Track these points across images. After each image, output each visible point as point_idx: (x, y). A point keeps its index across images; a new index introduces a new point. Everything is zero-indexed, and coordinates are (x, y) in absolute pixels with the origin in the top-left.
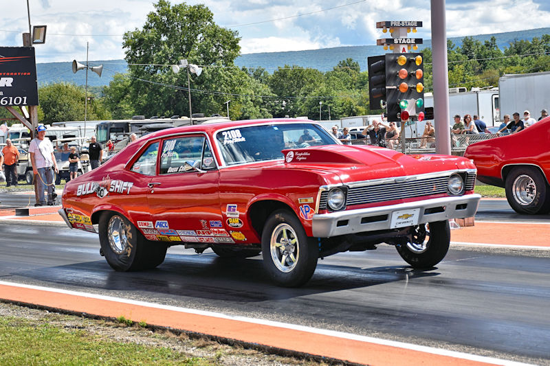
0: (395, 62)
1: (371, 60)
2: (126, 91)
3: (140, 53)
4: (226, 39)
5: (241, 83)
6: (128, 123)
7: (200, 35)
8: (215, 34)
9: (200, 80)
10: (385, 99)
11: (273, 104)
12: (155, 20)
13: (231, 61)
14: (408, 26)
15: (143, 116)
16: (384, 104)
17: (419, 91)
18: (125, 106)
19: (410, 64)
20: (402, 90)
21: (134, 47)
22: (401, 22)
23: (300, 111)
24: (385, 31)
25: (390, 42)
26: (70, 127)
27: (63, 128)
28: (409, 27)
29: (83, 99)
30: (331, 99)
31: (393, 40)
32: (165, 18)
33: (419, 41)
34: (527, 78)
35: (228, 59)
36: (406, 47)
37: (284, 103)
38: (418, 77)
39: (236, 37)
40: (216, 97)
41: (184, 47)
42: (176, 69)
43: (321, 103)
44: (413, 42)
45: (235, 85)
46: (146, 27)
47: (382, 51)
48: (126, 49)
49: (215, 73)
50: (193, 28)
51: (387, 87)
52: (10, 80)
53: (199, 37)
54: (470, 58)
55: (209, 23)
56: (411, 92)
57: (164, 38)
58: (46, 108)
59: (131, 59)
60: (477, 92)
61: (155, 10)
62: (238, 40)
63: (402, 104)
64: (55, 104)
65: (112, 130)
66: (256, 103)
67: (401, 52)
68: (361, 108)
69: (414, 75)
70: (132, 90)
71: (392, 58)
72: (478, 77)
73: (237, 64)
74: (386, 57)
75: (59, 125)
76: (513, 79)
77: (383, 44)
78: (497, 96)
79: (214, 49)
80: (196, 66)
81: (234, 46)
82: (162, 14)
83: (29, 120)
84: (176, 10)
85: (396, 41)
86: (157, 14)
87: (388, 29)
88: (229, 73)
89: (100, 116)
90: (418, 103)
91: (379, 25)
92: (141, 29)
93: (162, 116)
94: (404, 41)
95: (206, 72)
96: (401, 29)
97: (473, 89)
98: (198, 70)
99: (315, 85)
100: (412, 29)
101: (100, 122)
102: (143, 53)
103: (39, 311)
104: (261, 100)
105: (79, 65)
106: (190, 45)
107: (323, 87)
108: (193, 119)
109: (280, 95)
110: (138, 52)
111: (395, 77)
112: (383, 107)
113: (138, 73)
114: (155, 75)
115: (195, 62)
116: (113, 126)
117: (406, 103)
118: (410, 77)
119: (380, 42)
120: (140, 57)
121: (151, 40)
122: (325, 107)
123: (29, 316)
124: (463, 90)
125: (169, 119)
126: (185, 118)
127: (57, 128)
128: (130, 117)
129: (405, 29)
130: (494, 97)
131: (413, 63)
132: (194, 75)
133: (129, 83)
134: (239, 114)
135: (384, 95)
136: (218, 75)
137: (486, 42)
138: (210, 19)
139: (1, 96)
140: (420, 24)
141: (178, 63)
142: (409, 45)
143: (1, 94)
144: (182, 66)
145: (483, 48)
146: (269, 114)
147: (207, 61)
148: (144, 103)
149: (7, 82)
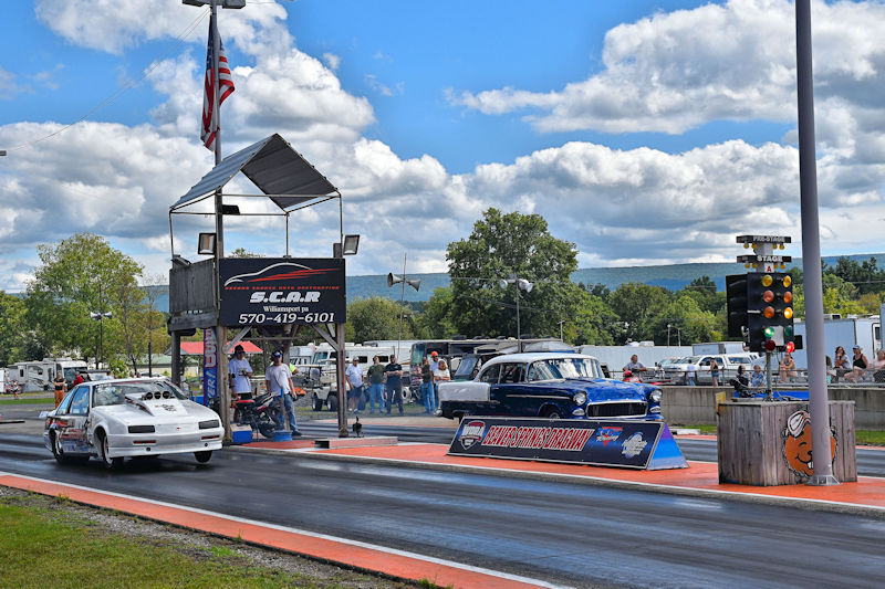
0: (758, 283)
1: (730, 279)
2: (447, 308)
3: (465, 266)
4: (561, 252)
5: (577, 301)
6: (447, 344)
7: (533, 247)
8: (549, 247)
9: (530, 297)
10: (746, 326)
11: (614, 326)
12: (483, 230)
13: (566, 277)
14: (774, 242)
15: (466, 336)
16: (745, 331)
17: (787, 317)
18: (446, 323)
19: (776, 285)
20: (768, 316)
21: (459, 259)
22: (765, 237)
23: (645, 335)
24: (746, 247)
25: (752, 259)
26: (384, 348)
27: (374, 347)
30: (681, 321)
31: (756, 257)
32: (494, 228)
33: (787, 259)
35: (563, 274)
36: (771, 265)
37: (627, 325)
38: (786, 301)
39: (573, 250)
40: (548, 316)
41: (514, 259)
42: (505, 283)
43: (669, 326)
44: (780, 260)
45: (570, 303)
46: (473, 238)
47: (743, 270)
48: (450, 262)
49: (547, 289)
50: (524, 239)
51: (749, 311)
53: (531, 250)
54: (846, 280)
55: (542, 234)
56: (777, 319)
57: (492, 250)
58: (357, 326)
59: (454, 272)
60: (854, 320)
61: (483, 219)
62: (574, 254)
63: (768, 331)
64: (366, 321)
66: (595, 324)
67: (766, 271)
68: (716, 333)
69: (782, 298)
70: (454, 306)
71: (756, 277)
72: (855, 303)
73: (573, 279)
74: (748, 276)
75: (371, 345)
77: (744, 262)
78: (878, 326)
79: (548, 263)
80: (526, 281)
81: (571, 259)
82: (492, 224)
83: (335, 339)
84: (506, 219)
85: (760, 259)
86: (486, 223)
87: (751, 244)
88: (564, 290)
89: (417, 335)
90: (786, 330)
91: (740, 239)
92: (467, 240)
93: (487, 336)
94: (769, 259)
95: (538, 288)
96: (766, 245)
97: (849, 316)
98: (528, 285)
99: (662, 306)
100: (778, 245)
101: (415, 342)
102: (467, 266)
103: (329, 567)
104: (600, 321)
105: (395, 278)
106: (522, 255)
107: (672, 308)
108: (521, 340)
109: (623, 315)
110: (462, 265)
111: (758, 301)
112: (744, 334)
113: (460, 288)
114: (482, 290)
117: (772, 330)
118: (777, 301)
119: (740, 259)
120: (464, 270)
121: (478, 252)
122: (674, 331)
123: (317, 574)
124: (838, 317)
125: (495, 340)
126: (513, 339)
127: (369, 348)
128: (450, 336)
129: (771, 245)
130: (875, 326)
131: (780, 284)
132: (524, 292)
133: (451, 299)
134: (575, 336)
135: (745, 320)
136: (553, 292)
137: (865, 263)
138: (544, 230)
139: (306, 313)
140: (788, 240)
141: (507, 278)
142: (775, 263)
143: (307, 309)
144: (510, 281)
145: (859, 271)
146: (610, 337)
147: (539, 276)
148: (467, 321)
149: (313, 296)
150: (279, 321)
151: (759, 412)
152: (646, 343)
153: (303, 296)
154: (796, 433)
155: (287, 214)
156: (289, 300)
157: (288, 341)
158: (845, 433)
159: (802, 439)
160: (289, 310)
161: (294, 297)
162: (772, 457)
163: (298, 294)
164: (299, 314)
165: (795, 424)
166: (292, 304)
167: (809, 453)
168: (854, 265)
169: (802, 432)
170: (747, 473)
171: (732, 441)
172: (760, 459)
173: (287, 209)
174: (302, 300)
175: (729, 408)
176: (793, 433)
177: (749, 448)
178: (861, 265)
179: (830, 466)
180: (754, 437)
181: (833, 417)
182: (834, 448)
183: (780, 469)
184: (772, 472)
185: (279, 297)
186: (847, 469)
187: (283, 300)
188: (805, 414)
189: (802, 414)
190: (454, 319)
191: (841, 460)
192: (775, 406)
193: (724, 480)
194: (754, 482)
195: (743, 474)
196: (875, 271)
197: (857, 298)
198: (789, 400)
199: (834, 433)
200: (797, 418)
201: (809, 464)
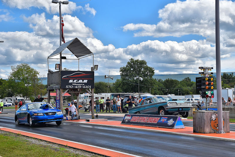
0: (204, 80)
1: (197, 78)
2: (120, 85)
3: (125, 73)
4: (150, 70)
6: (120, 94)
7: (143, 69)
8: (147, 69)
9: (142, 82)
10: (201, 91)
11: (164, 90)
12: (129, 64)
14: (209, 69)
15: (125, 92)
16: (201, 92)
17: (212, 88)
18: (119, 89)
19: (209, 80)
20: (207, 88)
21: (123, 72)
22: (206, 67)
23: (172, 92)
24: (201, 70)
25: (203, 73)
26: (103, 95)
27: (101, 95)
29: (107, 87)
30: (181, 89)
32: (132, 64)
33: (212, 73)
35: (151, 76)
37: (167, 90)
38: (212, 84)
39: (153, 70)
40: (146, 87)
41: (138, 72)
42: (135, 78)
43: (179, 90)
44: (210, 73)
45: (152, 84)
46: (127, 66)
48: (121, 72)
49: (146, 80)
50: (140, 66)
51: (202, 87)
52: (87, 81)
55: (145, 65)
56: (209, 89)
57: (132, 69)
58: (96, 89)
59: (122, 75)
60: (228, 89)
63: (207, 92)
64: (99, 88)
65: (115, 96)
66: (159, 89)
67: (206, 76)
68: (191, 92)
69: (211, 84)
70: (122, 84)
71: (204, 78)
72: (227, 85)
74: (202, 78)
79: (147, 73)
80: (141, 78)
81: (153, 72)
82: (132, 62)
83: (91, 93)
84: (136, 61)
85: (205, 73)
86: (130, 62)
88: (151, 80)
90: (212, 92)
91: (200, 68)
92: (125, 67)
93: (130, 92)
94: (207, 73)
95: (144, 80)
96: (206, 69)
97: (226, 88)
98: (142, 79)
99: (177, 85)
101: (112, 93)
105: (107, 77)
106: (140, 71)
107: (179, 85)
108: (140, 93)
109: (166, 87)
111: (204, 84)
113: (124, 79)
114: (129, 80)
116: (116, 95)
117: (208, 92)
118: (209, 84)
119: (200, 73)
120: (124, 75)
121: (128, 70)
122: (180, 92)
124: (223, 89)
125: (132, 93)
126: (137, 93)
127: (99, 95)
128: (120, 92)
130: (233, 91)
132: (140, 81)
133: (121, 82)
134: (153, 92)
135: (201, 89)
136: (148, 81)
137: (230, 74)
138: (146, 64)
139: (84, 86)
140: (212, 68)
142: (209, 74)
143: (84, 85)
144: (137, 78)
145: (229, 76)
146: (163, 93)
147: (144, 76)
148: (125, 88)
149: (86, 81)
150: (76, 88)
151: (204, 114)
152: (173, 95)
153: (83, 81)
154: (214, 119)
155: (79, 59)
156: (79, 82)
157: (79, 93)
158: (227, 120)
159: (215, 121)
160: (79, 85)
161: (81, 81)
162: (207, 126)
163: (82, 81)
164: (82, 86)
165: (214, 117)
166: (80, 83)
167: (217, 125)
168: (228, 75)
169: (215, 119)
170: (201, 130)
171: (197, 121)
172: (204, 126)
173: (79, 58)
174: (83, 82)
175: (196, 112)
176: (213, 119)
177: (201, 123)
178: (229, 75)
179: (223, 128)
180: (203, 120)
181: (224, 115)
182: (224, 124)
183: (210, 129)
184: (207, 130)
185: (76, 81)
186: (227, 129)
187: (78, 82)
189: (216, 114)
190: (121, 88)
191: (226, 127)
192: (208, 112)
193: (195, 132)
194: (203, 132)
195: (200, 130)
196: (233, 76)
197: (228, 84)
198: (212, 111)
199: (224, 119)
200: (214, 115)
201: (217, 128)
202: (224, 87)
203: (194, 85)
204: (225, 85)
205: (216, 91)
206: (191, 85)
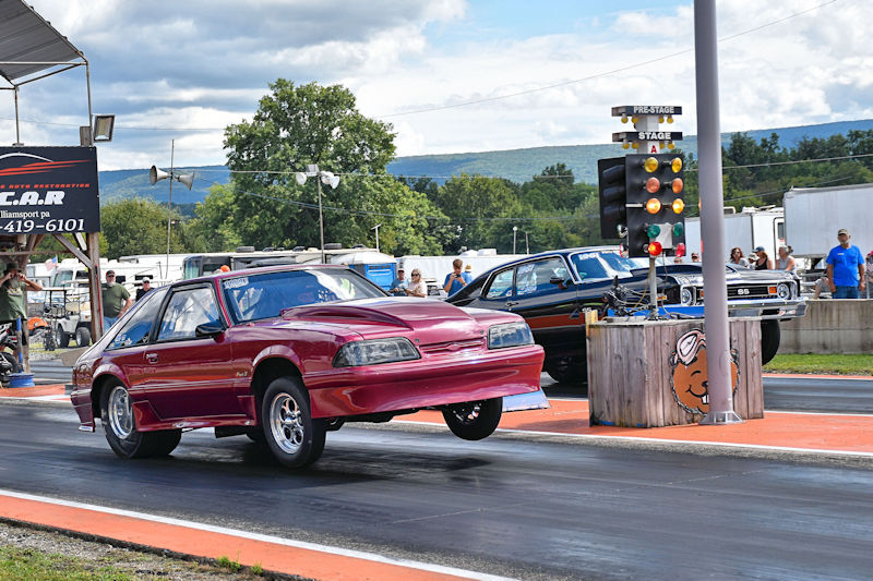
0: (640, 167)
1: (603, 164)
3: (249, 155)
4: (373, 135)
5: (396, 199)
6: (230, 258)
7: (337, 130)
8: (358, 127)
9: (333, 194)
10: (625, 224)
11: (443, 231)
12: (270, 107)
13: (381, 167)
14: (659, 114)
15: (252, 248)
16: (623, 231)
17: (677, 210)
18: (226, 231)
19: (664, 169)
20: (651, 210)
21: (241, 146)
22: (649, 108)
23: (484, 241)
24: (625, 121)
25: (632, 136)
26: (146, 263)
27: (134, 264)
28: (661, 115)
29: (165, 223)
30: (529, 223)
31: (637, 134)
32: (285, 105)
33: (677, 136)
34: (827, 193)
35: (377, 165)
36: (657, 145)
37: (460, 229)
38: (675, 190)
39: (389, 132)
40: (359, 219)
41: (313, 146)
42: (302, 178)
43: (515, 229)
44: (668, 137)
45: (387, 202)
46: (258, 118)
48: (229, 150)
49: (358, 185)
50: (326, 118)
51: (628, 205)
52: (61, 194)
53: (334, 132)
54: (740, 163)
55: (349, 112)
56: (664, 214)
57: (284, 134)
58: (112, 235)
59: (236, 164)
60: (751, 215)
61: (270, 93)
62: (392, 137)
63: (652, 230)
64: (123, 229)
65: (206, 268)
66: (418, 229)
67: (649, 152)
68: (573, 237)
69: (670, 187)
70: (235, 208)
71: (636, 161)
72: (750, 192)
73: (391, 170)
74: (627, 160)
75: (129, 261)
76: (806, 195)
77: (621, 140)
78: (782, 221)
79: (357, 150)
80: (330, 174)
81: (387, 144)
82: (282, 99)
83: (86, 253)
84: (301, 93)
85: (642, 136)
86: (274, 98)
87: (630, 118)
88: (379, 185)
89: (189, 248)
90: (675, 229)
91: (616, 112)
92: (250, 121)
93: (281, 247)
94: (654, 136)
95: (345, 183)
96: (650, 118)
97: (745, 210)
98: (333, 180)
99: (506, 202)
100: (666, 118)
101: (189, 256)
102: (252, 156)
103: (97, 545)
104: (425, 224)
105: (160, 174)
106: (323, 140)
107: (518, 206)
108: (326, 252)
109: (454, 216)
110: (245, 154)
111: (640, 191)
112: (622, 235)
113: (245, 184)
114: (270, 187)
115: (329, 169)
116: (209, 262)
117: (658, 229)
118: (663, 191)
119: (617, 137)
120: (247, 162)
121: (266, 137)
122: (521, 235)
124: (731, 211)
125: (291, 251)
126: (315, 250)
127: (127, 264)
128: (233, 247)
129: (656, 118)
130: (777, 221)
131: (667, 169)
132: (327, 188)
133: (231, 200)
134: (393, 245)
135: (623, 219)
136: (363, 187)
137: (764, 140)
138: (351, 105)
139: (47, 219)
140: (678, 110)
141: (305, 170)
142: (662, 141)
143: (47, 214)
144: (309, 174)
145: (757, 150)
146: (439, 245)
147: (347, 167)
148: (253, 227)
149: (55, 197)
150: (11, 230)
151: (641, 334)
152: (486, 251)
153: (43, 196)
154: (687, 360)
155: (16, 88)
157: (24, 257)
158: (749, 356)
159: (695, 367)
160: (23, 215)
161: (30, 198)
162: (658, 391)
163: (35, 195)
164: (37, 221)
165: (686, 348)
166: (28, 208)
167: (704, 384)
168: (752, 143)
169: (695, 359)
170: (625, 410)
171: (608, 373)
172: (642, 394)
173: (16, 81)
174: (41, 202)
175: (603, 330)
176: (684, 359)
177: (629, 380)
178: (759, 143)
179: (730, 399)
180: (635, 366)
181: (734, 338)
182: (735, 378)
183: (668, 404)
184: (658, 409)
185: (9, 198)
186: (751, 403)
187: (16, 202)
188: (699, 334)
189: (696, 335)
190: (236, 225)
191: (744, 394)
192: (661, 326)
193: (595, 422)
194: (635, 422)
195: (621, 413)
196: (776, 151)
197: (753, 187)
198: (679, 318)
199: (735, 357)
200: (689, 339)
201: (704, 398)
202: (735, 203)
203: (592, 202)
204: (740, 194)
205: (698, 223)
206: (576, 201)
